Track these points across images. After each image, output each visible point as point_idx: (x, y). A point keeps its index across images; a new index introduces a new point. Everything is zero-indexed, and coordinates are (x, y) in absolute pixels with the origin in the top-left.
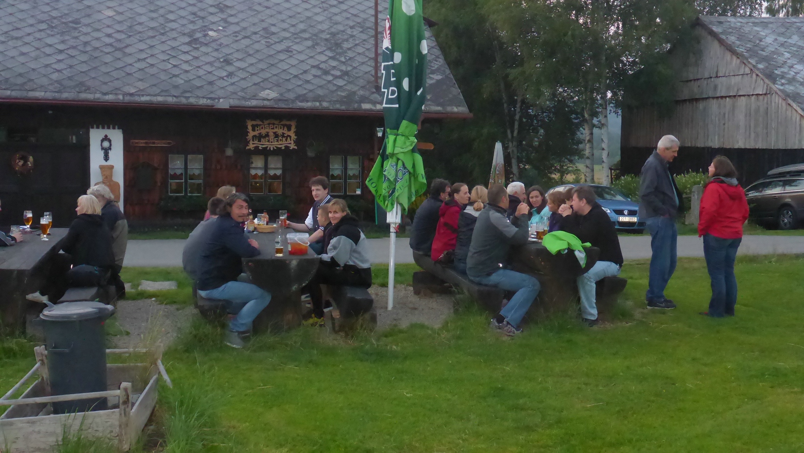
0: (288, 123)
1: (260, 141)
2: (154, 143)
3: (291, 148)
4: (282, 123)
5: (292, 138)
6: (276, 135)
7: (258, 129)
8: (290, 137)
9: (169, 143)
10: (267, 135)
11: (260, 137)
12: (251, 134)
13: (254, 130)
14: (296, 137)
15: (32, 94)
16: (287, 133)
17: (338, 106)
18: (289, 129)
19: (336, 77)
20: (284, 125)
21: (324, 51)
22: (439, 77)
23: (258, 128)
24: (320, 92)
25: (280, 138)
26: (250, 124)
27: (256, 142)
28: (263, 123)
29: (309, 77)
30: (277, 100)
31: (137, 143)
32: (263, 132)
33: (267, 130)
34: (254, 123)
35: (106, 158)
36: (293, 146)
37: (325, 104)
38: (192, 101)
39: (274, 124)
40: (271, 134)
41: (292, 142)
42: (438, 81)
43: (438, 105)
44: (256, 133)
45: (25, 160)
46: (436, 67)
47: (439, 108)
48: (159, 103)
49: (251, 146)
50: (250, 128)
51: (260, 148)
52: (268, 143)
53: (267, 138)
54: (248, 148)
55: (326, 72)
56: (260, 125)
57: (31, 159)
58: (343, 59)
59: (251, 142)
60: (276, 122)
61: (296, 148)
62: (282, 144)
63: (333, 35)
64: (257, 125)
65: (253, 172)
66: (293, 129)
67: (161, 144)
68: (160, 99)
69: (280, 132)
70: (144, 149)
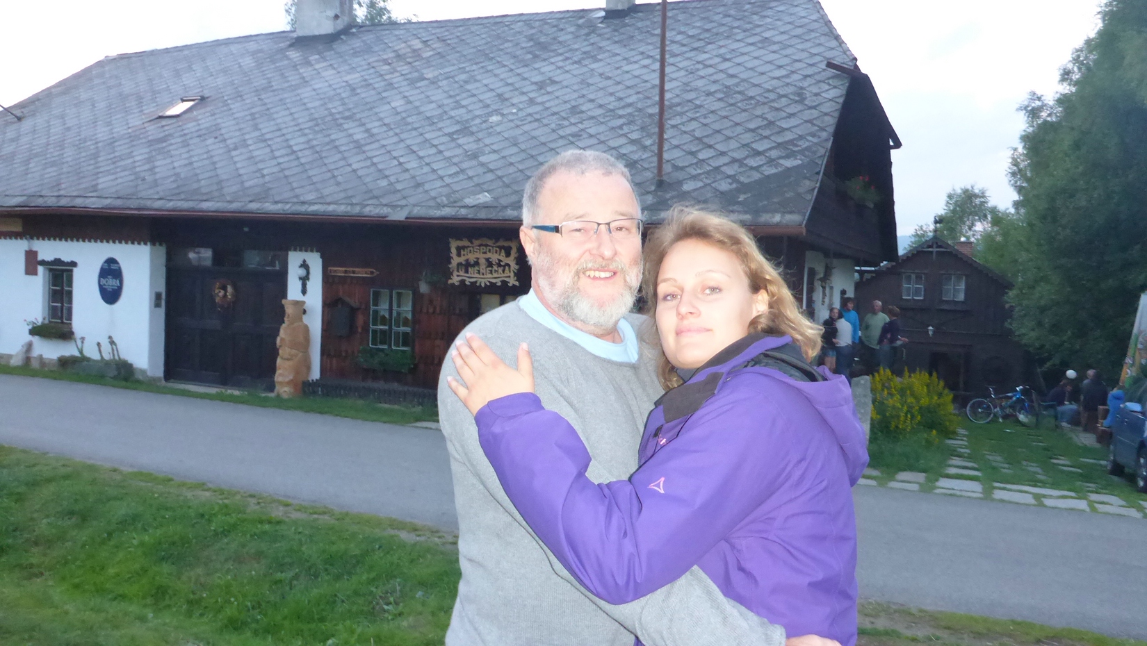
0: (506, 244)
1: (467, 272)
2: (354, 272)
3: (510, 285)
4: (498, 244)
5: (512, 268)
6: (490, 264)
7: (465, 253)
8: (509, 265)
9: (372, 273)
10: (477, 263)
11: (467, 266)
12: (455, 260)
13: (459, 255)
14: (517, 267)
16: (505, 260)
18: (508, 255)
20: (501, 248)
22: (795, 163)
23: (464, 251)
25: (495, 268)
26: (454, 245)
27: (462, 273)
28: (472, 243)
31: (335, 271)
32: (472, 257)
33: (477, 255)
34: (460, 243)
35: (304, 291)
36: (512, 281)
38: (367, 209)
39: (487, 246)
40: (482, 261)
41: (512, 274)
44: (462, 260)
49: (455, 280)
50: (454, 251)
51: (467, 283)
52: (477, 275)
53: (477, 268)
54: (450, 282)
56: (469, 247)
57: (230, 289)
59: (455, 273)
60: (490, 243)
61: (517, 283)
62: (497, 278)
64: (464, 248)
66: (514, 254)
67: (362, 273)
69: (494, 257)
70: (343, 280)
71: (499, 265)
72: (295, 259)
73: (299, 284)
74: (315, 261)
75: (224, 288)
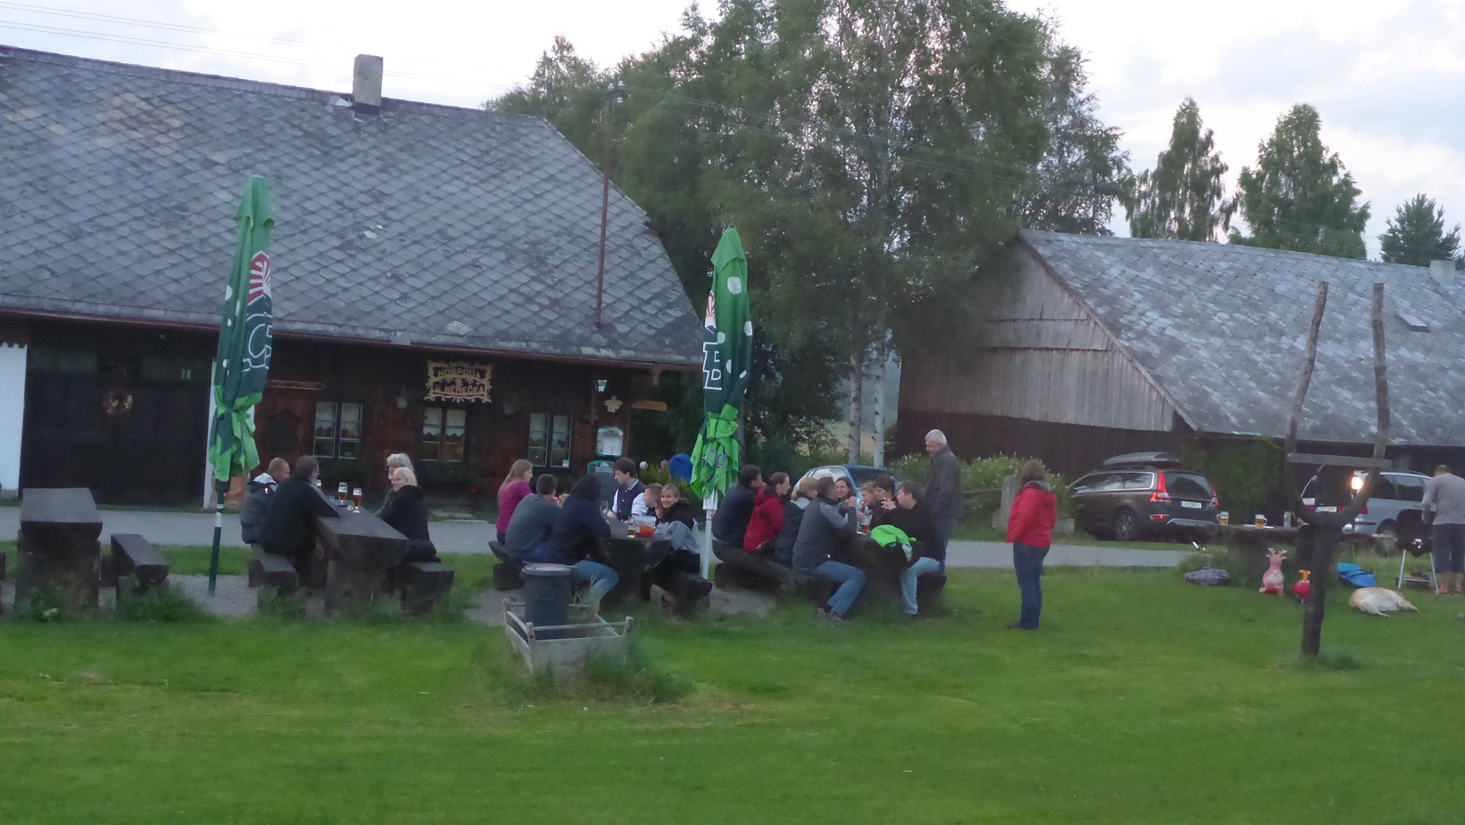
0: (482, 367)
1: (443, 390)
2: (298, 385)
3: (484, 402)
4: (473, 367)
5: (486, 389)
6: (465, 384)
7: (442, 373)
8: (483, 386)
9: (318, 386)
10: (453, 383)
11: (443, 385)
12: (433, 380)
13: (436, 375)
14: (491, 387)
15: (148, 313)
16: (480, 381)
17: (551, 349)
18: (483, 376)
19: (543, 307)
20: (476, 370)
21: (523, 268)
22: (679, 314)
23: (441, 371)
24: (525, 328)
25: (471, 387)
26: (431, 366)
27: (438, 391)
28: (449, 365)
29: (509, 306)
30: (472, 337)
31: (275, 384)
32: (449, 377)
33: (454, 376)
34: (438, 365)
36: (486, 399)
37: (534, 346)
38: (361, 332)
39: (463, 368)
40: (459, 381)
41: (486, 393)
42: (677, 319)
43: (681, 353)
44: (439, 379)
45: (121, 399)
46: (674, 298)
47: (682, 358)
48: (318, 333)
49: (431, 396)
50: (431, 372)
51: (443, 399)
52: (452, 393)
53: (453, 386)
54: (426, 398)
55: (529, 300)
56: (445, 369)
57: (130, 399)
58: (549, 281)
59: (432, 391)
60: (466, 365)
61: (490, 401)
62: (472, 396)
63: (534, 244)
64: (441, 369)
65: (426, 431)
66: (488, 376)
67: (309, 386)
68: (318, 327)
69: (470, 378)
70: (282, 393)
71: (474, 385)
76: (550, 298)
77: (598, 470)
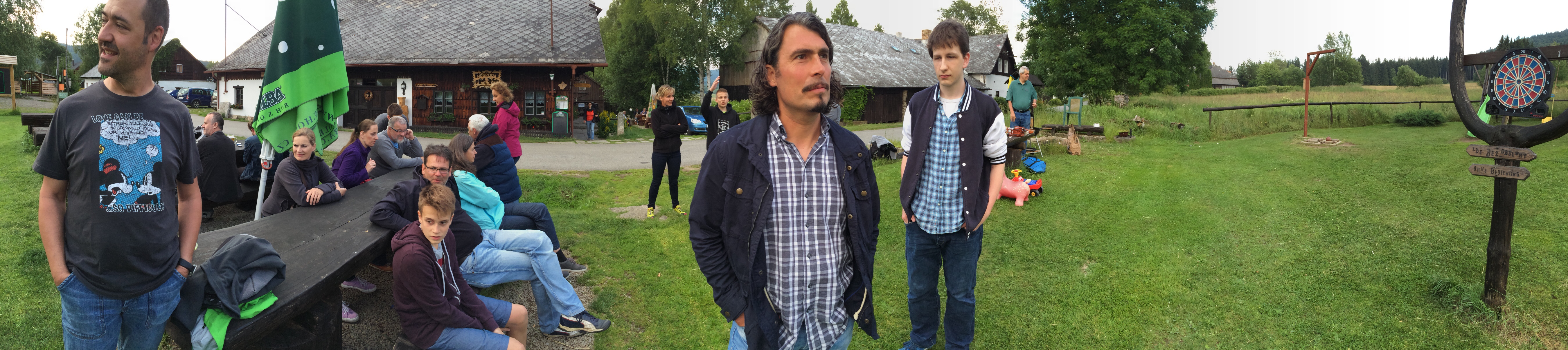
0: (496, 72)
2: (425, 84)
4: (493, 72)
6: (490, 80)
7: (479, 76)
9: (433, 85)
11: (480, 81)
12: (475, 79)
13: (476, 77)
16: (496, 78)
17: (527, 61)
18: (497, 76)
19: (531, 43)
21: (530, 28)
22: (594, 41)
24: (517, 53)
26: (474, 73)
27: (480, 84)
28: (482, 72)
29: (514, 44)
30: (488, 58)
31: (417, 85)
32: (482, 78)
34: (477, 72)
35: (404, 94)
37: (516, 60)
38: (439, 61)
39: (487, 73)
40: (486, 79)
42: (592, 43)
43: (588, 58)
44: (478, 79)
46: (594, 35)
49: (475, 87)
50: (474, 76)
51: (480, 88)
54: (473, 87)
55: (526, 41)
56: (480, 74)
57: (371, 93)
58: (539, 32)
59: (477, 84)
60: (489, 72)
63: (539, 19)
64: (478, 74)
65: (482, 102)
66: (500, 76)
67: (430, 85)
68: (423, 60)
69: (492, 78)
70: (422, 89)
71: (494, 80)
72: (399, 82)
73: (402, 91)
74: (409, 82)
75: (369, 93)
76: (535, 39)
77: (557, 115)
